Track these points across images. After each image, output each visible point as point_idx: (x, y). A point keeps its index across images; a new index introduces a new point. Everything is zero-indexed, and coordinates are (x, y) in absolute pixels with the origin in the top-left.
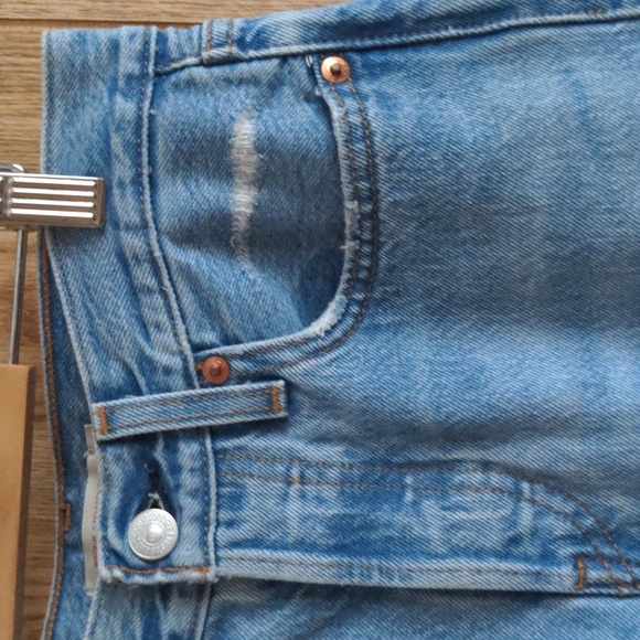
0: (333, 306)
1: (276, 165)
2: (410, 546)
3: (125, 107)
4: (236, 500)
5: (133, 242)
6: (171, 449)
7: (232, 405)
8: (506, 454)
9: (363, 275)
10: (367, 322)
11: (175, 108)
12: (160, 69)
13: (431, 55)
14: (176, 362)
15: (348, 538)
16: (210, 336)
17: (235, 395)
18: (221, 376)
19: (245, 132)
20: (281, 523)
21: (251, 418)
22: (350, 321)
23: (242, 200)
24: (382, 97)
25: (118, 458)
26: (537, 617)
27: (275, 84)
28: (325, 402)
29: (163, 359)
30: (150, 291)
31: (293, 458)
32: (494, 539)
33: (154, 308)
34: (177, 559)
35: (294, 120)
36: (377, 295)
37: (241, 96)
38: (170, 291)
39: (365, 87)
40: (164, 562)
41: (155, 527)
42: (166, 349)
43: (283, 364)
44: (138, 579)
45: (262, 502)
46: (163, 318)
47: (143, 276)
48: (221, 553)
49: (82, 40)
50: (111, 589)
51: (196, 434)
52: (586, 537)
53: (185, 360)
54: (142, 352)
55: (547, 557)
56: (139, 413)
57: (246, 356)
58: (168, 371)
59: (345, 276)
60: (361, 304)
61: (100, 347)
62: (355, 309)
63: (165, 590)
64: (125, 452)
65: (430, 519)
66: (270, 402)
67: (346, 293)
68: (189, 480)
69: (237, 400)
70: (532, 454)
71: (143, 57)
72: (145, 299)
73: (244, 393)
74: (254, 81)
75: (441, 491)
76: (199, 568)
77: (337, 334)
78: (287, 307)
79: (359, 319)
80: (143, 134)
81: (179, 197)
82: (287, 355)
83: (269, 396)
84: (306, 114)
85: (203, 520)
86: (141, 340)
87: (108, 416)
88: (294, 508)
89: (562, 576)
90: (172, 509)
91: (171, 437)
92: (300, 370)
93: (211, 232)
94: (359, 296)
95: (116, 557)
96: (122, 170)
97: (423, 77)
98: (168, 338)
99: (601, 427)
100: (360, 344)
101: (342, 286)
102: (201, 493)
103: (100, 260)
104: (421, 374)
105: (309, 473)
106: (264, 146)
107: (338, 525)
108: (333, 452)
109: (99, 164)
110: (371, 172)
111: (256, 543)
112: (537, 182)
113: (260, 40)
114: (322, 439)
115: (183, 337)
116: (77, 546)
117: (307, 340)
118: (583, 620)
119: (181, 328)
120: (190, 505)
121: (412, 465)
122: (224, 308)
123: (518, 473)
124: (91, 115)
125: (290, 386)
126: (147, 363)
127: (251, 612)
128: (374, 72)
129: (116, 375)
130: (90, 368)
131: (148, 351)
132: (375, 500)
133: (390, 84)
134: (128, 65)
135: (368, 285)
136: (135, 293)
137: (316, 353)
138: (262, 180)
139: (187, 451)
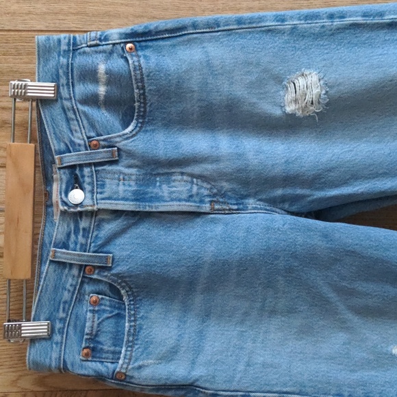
0: (132, 124)
1: (113, 79)
2: (158, 199)
3: (63, 60)
4: (103, 186)
5: (67, 104)
6: (81, 170)
7: (101, 156)
8: (189, 170)
9: (142, 114)
10: (143, 129)
11: (79, 60)
12: (74, 48)
13: (161, 43)
14: (82, 142)
15: (139, 197)
16: (92, 134)
17: (101, 152)
18: (97, 147)
19: (102, 68)
20: (117, 192)
21: (107, 160)
22: (138, 129)
23: (102, 90)
24: (145, 57)
25: (64, 173)
26: (199, 220)
27: (111, 53)
28: (130, 154)
29: (78, 141)
30: (73, 120)
31: (121, 173)
32: (184, 196)
33: (74, 125)
34: (84, 204)
35: (117, 64)
36: (146, 120)
37: (101, 57)
38: (79, 119)
39: (140, 53)
40: (81, 205)
41: (77, 196)
42: (79, 138)
43: (116, 142)
44: (72, 210)
45: (110, 186)
46: (77, 128)
47: (71, 115)
48: (98, 202)
49: (49, 39)
50: (64, 213)
51: (89, 165)
52: (214, 195)
53: (85, 142)
54: (71, 139)
55: (202, 201)
56: (71, 159)
57: (104, 140)
58: (79, 145)
59: (136, 114)
60: (141, 123)
61: (58, 139)
62: (139, 125)
63: (81, 213)
64: (67, 171)
65: (165, 190)
66: (113, 154)
67: (137, 120)
68: (87, 180)
69: (102, 154)
70: (196, 169)
71: (69, 44)
72: (71, 122)
73: (104, 152)
74: (104, 52)
75: (168, 182)
76: (91, 206)
77: (134, 133)
78: (117, 124)
79: (141, 128)
80: (69, 69)
81: (81, 89)
82: (118, 139)
83: (112, 153)
84: (121, 62)
85: (92, 192)
86: (70, 135)
87: (61, 159)
88: (121, 188)
89: (206, 207)
90: (82, 188)
91: (81, 166)
92: (122, 144)
93: (92, 100)
94: (141, 121)
95: (65, 203)
96: (63, 81)
97: (158, 50)
98: (79, 135)
99: (216, 160)
100: (141, 136)
101: (135, 117)
102: (91, 184)
103: (57, 110)
104: (161, 145)
105: (125, 178)
106: (108, 72)
107: (135, 193)
108: (133, 171)
109: (56, 79)
110: (142, 80)
111: (109, 198)
113: (106, 39)
114: (130, 166)
115: (84, 134)
116: (51, 205)
117: (124, 135)
118: (213, 221)
119: (83, 131)
120: (88, 187)
121: (159, 174)
122: (97, 124)
123: (192, 176)
124: (52, 63)
125: (119, 150)
126: (72, 142)
127: (108, 221)
128: (143, 48)
129: (63, 147)
130: (54, 145)
131: (73, 139)
132: (148, 185)
133: (148, 52)
134: (64, 47)
135: (143, 117)
136: (68, 120)
137: (127, 139)
138: (108, 83)
139: (87, 171)
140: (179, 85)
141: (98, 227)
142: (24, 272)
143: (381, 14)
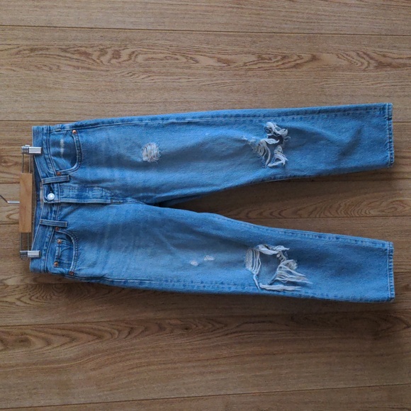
0: (76, 164)
1: (67, 145)
2: (88, 198)
3: (45, 137)
4: (63, 192)
5: (47, 156)
6: (53, 185)
8: (101, 185)
9: (80, 160)
10: (81, 167)
11: (52, 137)
12: (50, 132)
13: (88, 130)
15: (79, 197)
16: (58, 169)
18: (60, 175)
19: (62, 141)
20: (69, 195)
21: (64, 181)
23: (62, 150)
24: (81, 136)
25: (46, 186)
26: (106, 207)
27: (66, 134)
28: (75, 178)
29: (52, 173)
30: (49, 163)
31: (70, 186)
32: (99, 196)
33: (50, 166)
35: (69, 139)
37: (61, 136)
38: (52, 163)
39: (79, 135)
40: (53, 200)
41: (51, 196)
43: (69, 173)
44: (49, 202)
45: (66, 192)
47: (48, 161)
48: (61, 199)
49: (38, 128)
50: (45, 204)
51: (57, 183)
52: (113, 196)
53: (55, 173)
55: (107, 199)
56: (48, 180)
57: (63, 172)
59: (77, 160)
61: (43, 171)
62: (79, 165)
63: (53, 204)
65: (90, 194)
67: (78, 163)
68: (56, 189)
69: (62, 178)
70: (104, 185)
71: (47, 130)
74: (63, 134)
75: (92, 190)
76: (58, 201)
77: (76, 169)
78: (69, 165)
79: (79, 167)
80: (48, 142)
81: (52, 150)
83: (67, 178)
84: (71, 138)
85: (58, 195)
86: (48, 170)
87: (44, 180)
88: (71, 193)
89: (109, 201)
90: (53, 193)
91: (53, 183)
92: (71, 174)
93: (58, 155)
95: (46, 200)
96: (45, 146)
97: (87, 133)
98: (52, 170)
99: (114, 180)
100: (80, 170)
102: (58, 191)
103: (42, 159)
104: (88, 174)
105: (72, 188)
106: (65, 143)
107: (77, 195)
108: (76, 185)
109: (41, 145)
110: (80, 146)
111: (65, 197)
112: (103, 146)
113: (64, 128)
114: (75, 183)
115: (54, 169)
116: (39, 200)
117: (72, 170)
118: (112, 207)
120: (56, 193)
121: (88, 187)
122: (59, 165)
123: (103, 187)
124: (40, 138)
125: (70, 176)
126: (49, 173)
127: (66, 207)
128: (80, 132)
129: (45, 175)
130: (41, 174)
132: (83, 192)
133: (82, 134)
134: (45, 131)
135: (81, 162)
136: (47, 164)
137: (74, 171)
138: (65, 147)
139: (55, 185)
140: (96, 149)
141: (61, 210)
142: (28, 229)
143: (184, 118)
